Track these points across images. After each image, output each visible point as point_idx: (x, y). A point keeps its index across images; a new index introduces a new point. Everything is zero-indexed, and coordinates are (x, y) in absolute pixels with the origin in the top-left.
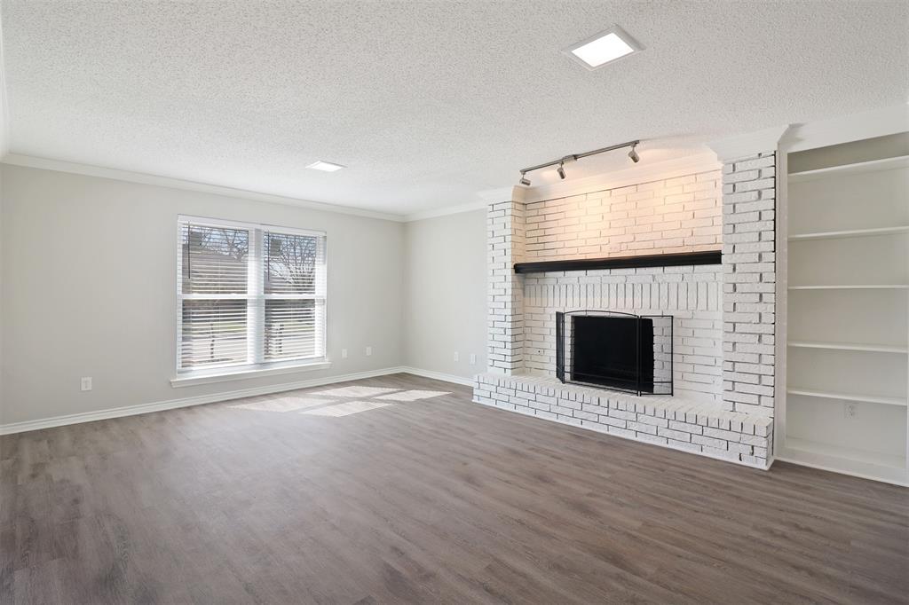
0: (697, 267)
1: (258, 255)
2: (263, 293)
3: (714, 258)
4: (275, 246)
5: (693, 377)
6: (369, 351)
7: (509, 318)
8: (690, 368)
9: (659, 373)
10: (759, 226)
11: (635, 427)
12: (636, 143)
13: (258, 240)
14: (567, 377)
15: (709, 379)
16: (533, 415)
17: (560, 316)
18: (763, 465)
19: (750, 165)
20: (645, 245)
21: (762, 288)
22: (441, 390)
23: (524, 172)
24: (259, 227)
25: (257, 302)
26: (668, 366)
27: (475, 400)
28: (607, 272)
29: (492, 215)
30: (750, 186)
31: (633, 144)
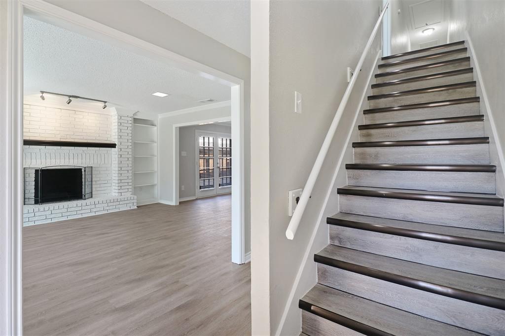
0: (101, 148)
3: (113, 146)
5: (101, 189)
8: (99, 186)
9: (86, 190)
10: (127, 137)
11: (95, 210)
12: (106, 102)
15: (105, 188)
16: (34, 224)
18: (136, 208)
19: (126, 118)
20: (79, 137)
21: (128, 156)
26: (90, 186)
28: (59, 147)
30: (125, 125)
31: (105, 102)
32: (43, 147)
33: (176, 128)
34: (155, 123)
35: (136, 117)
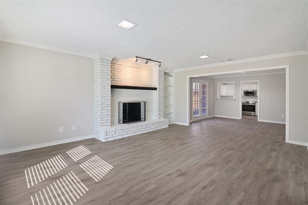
3: (155, 89)
5: (149, 115)
8: (148, 113)
10: (162, 84)
11: (152, 128)
15: (151, 114)
19: (161, 72)
20: (140, 84)
21: (162, 95)
23: (137, 57)
28: (132, 90)
30: (161, 76)
31: (160, 62)
32: (126, 90)
33: (189, 78)
34: (172, 75)
35: (166, 71)
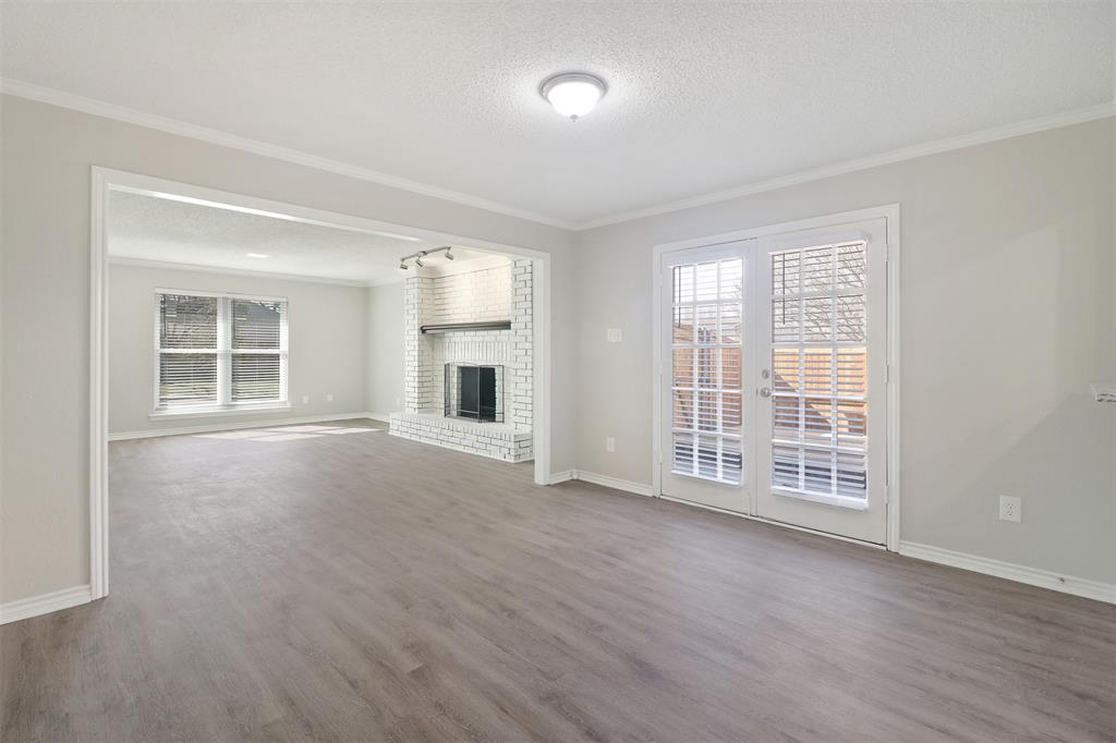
1: (225, 318)
2: (230, 348)
3: (506, 325)
4: (240, 309)
6: (330, 398)
7: (417, 369)
12: (450, 248)
13: (225, 307)
14: (454, 413)
17: (447, 367)
18: (511, 461)
21: (527, 346)
22: (373, 427)
23: (403, 260)
24: (226, 295)
25: (225, 355)
27: (390, 433)
29: (407, 287)
